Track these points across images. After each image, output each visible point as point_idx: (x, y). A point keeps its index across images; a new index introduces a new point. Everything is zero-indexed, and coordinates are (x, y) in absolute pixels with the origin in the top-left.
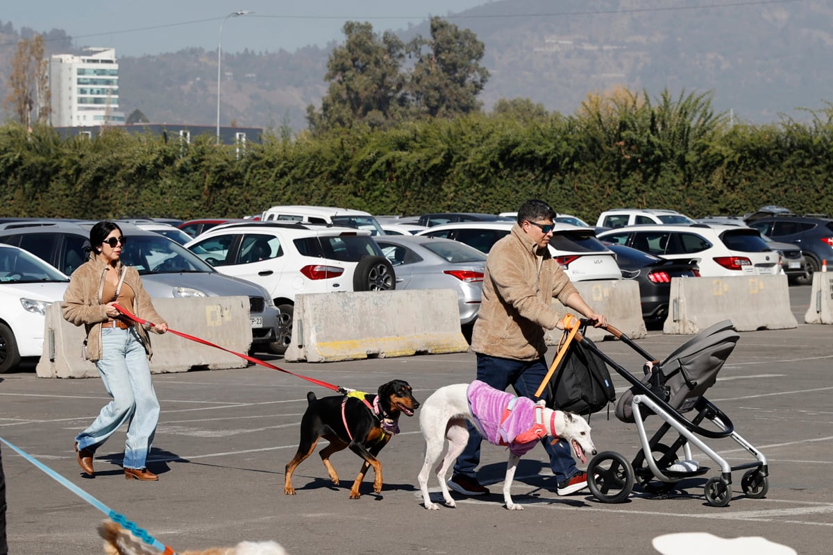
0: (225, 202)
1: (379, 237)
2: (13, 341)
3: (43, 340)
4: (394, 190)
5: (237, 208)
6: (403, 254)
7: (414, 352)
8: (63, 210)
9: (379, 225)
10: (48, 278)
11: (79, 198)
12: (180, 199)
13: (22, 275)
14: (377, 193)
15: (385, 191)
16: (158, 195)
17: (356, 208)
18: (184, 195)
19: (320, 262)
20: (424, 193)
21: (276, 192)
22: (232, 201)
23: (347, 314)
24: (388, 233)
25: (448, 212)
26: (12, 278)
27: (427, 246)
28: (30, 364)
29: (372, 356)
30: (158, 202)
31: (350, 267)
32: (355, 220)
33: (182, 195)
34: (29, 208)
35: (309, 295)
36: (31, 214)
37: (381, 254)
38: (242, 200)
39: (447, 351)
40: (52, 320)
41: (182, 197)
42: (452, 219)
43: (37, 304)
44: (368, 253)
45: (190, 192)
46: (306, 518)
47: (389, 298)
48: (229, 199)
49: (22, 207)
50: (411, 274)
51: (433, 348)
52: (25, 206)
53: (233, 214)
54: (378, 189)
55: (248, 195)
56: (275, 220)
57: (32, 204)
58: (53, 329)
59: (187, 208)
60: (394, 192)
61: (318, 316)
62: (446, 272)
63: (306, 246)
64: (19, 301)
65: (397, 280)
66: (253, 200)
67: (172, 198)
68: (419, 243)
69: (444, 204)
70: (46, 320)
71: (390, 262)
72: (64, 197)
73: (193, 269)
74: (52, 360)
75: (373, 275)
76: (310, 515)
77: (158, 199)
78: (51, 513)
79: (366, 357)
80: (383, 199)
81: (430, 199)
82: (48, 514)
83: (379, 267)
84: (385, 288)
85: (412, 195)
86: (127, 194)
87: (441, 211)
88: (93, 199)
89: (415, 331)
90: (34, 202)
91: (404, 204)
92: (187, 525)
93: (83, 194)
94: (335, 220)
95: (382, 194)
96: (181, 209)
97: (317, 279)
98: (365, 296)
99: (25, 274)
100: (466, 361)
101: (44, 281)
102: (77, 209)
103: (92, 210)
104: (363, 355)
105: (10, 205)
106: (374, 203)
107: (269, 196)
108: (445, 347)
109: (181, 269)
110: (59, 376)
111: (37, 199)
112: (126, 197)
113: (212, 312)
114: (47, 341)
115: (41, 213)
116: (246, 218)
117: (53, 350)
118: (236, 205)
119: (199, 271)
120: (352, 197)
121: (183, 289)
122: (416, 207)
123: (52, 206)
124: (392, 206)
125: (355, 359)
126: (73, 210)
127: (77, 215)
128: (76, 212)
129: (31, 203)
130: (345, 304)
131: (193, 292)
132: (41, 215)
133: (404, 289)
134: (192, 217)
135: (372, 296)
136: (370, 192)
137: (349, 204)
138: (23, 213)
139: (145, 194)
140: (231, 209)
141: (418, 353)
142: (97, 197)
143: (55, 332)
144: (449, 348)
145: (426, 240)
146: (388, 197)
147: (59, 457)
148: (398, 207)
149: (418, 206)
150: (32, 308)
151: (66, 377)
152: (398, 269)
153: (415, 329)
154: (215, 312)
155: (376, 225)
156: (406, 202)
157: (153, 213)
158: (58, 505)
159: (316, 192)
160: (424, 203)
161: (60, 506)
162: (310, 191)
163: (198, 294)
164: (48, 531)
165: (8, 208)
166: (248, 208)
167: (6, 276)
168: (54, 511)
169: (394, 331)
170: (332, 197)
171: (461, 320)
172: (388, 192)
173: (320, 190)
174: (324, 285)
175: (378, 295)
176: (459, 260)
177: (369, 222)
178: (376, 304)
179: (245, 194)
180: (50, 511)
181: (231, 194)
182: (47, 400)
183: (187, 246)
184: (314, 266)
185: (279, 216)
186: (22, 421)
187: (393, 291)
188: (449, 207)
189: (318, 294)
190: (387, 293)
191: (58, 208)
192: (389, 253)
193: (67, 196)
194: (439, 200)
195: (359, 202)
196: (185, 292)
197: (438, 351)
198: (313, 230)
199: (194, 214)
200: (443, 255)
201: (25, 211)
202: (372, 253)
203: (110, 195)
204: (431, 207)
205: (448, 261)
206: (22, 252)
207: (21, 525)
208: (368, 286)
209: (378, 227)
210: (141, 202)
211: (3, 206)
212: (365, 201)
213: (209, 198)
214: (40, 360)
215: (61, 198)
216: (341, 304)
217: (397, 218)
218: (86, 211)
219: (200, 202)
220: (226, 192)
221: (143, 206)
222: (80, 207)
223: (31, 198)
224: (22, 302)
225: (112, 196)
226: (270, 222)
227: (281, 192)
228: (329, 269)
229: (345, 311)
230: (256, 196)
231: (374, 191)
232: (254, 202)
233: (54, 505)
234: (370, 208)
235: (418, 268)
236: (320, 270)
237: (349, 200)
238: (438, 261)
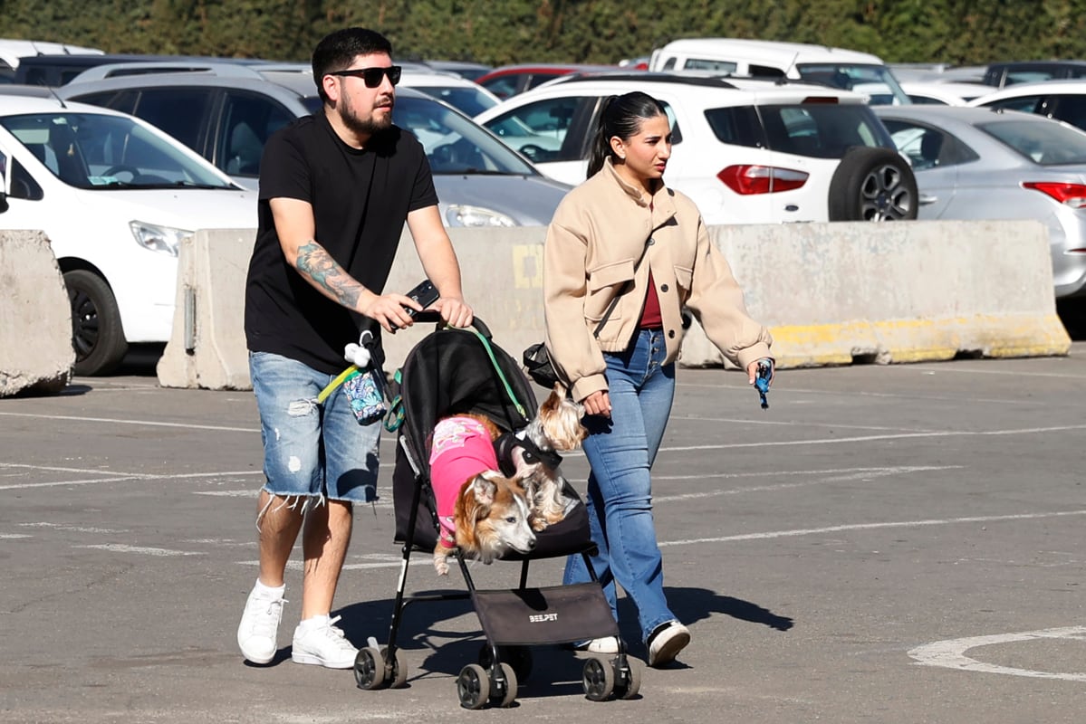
0: (585, 31)
1: (898, 108)
2: (113, 310)
3: (174, 308)
4: (942, 12)
5: (611, 43)
6: (939, 146)
7: (952, 353)
8: (250, 41)
9: (898, 83)
10: (189, 180)
11: (285, 18)
12: (492, 23)
13: (136, 174)
14: (905, 17)
15: (922, 13)
16: (447, 13)
17: (858, 48)
18: (500, 15)
19: (759, 159)
20: (1005, 18)
21: (694, 12)
22: (600, 28)
23: (812, 269)
24: (916, 99)
25: (1054, 60)
26: (113, 179)
27: (988, 128)
28: (144, 358)
29: (862, 359)
30: (447, 28)
31: (821, 171)
32: (848, 71)
33: (495, 14)
34: (180, 35)
35: (733, 227)
36: (185, 49)
37: (890, 144)
38: (620, 27)
39: (1024, 352)
40: (191, 268)
41: (495, 19)
42: (1056, 73)
43: (163, 234)
44: (861, 142)
45: (513, 9)
46: (670, 695)
47: (901, 237)
48: (593, 24)
49: (167, 35)
50: (953, 188)
51: (993, 344)
52: (173, 32)
53: (602, 57)
54: (906, 9)
55: (634, 16)
56: (678, 70)
57: (188, 28)
58: (194, 285)
59: (507, 41)
60: (941, 16)
61: (749, 272)
62: (1028, 185)
63: (731, 125)
64: (128, 226)
65: (922, 199)
66: (645, 26)
67: (475, 21)
68: (972, 122)
69: (1047, 42)
70: (181, 267)
71: (909, 161)
72: (254, 15)
73: (491, 167)
74: (191, 352)
75: (870, 188)
76: (680, 690)
77: (446, 21)
78: (142, 668)
79: (850, 360)
80: (919, 29)
81: (1018, 31)
82: (135, 669)
83: (883, 171)
84: (894, 215)
85: (980, 24)
86: (382, 10)
87: (1039, 58)
88: (313, 20)
89: (957, 308)
90: (192, 24)
91: (963, 40)
92: (418, 702)
93: (293, 9)
94: (804, 70)
95: (915, 20)
96: (493, 45)
97: (753, 193)
98: (850, 232)
99: (142, 171)
100: (1061, 375)
101: (181, 186)
102: (278, 41)
103: (309, 43)
104: (843, 356)
105: (142, 30)
106: (899, 37)
107: (677, 19)
108: (1019, 343)
109: (466, 167)
110: (204, 386)
111: (198, 18)
112: (381, 17)
113: (525, 259)
114: (182, 310)
115: (205, 47)
116: (624, 63)
117: (193, 330)
118: (609, 38)
119: (504, 171)
120: (851, 23)
121: (468, 209)
122: (986, 49)
123: (228, 33)
124: (935, 46)
125: (826, 366)
126: (270, 44)
127: (278, 52)
128: (278, 46)
129: (185, 25)
130: (808, 248)
131: (490, 217)
132: (206, 51)
133: (938, 218)
134: (515, 60)
135: (866, 233)
136: (890, 14)
137: (844, 40)
138: (169, 46)
139: (420, 12)
140: (599, 45)
141: (962, 356)
142: (322, 16)
143: (198, 293)
144: (1027, 347)
145: (989, 116)
146: (927, 25)
147: (177, 553)
148: (950, 46)
149: (992, 47)
150: (152, 241)
151: (217, 387)
152: (923, 177)
153: (957, 304)
154: (533, 258)
155: (892, 82)
156: (967, 36)
157: (435, 51)
158: (159, 650)
159: (777, 13)
160: (1003, 40)
161: (163, 655)
162: (764, 11)
163: (499, 220)
164: (129, 705)
165: (138, 35)
166: (633, 43)
167: (104, 175)
168: (148, 664)
169: (912, 307)
170: (809, 23)
171: (1057, 288)
172: (928, 15)
173: (784, 7)
174: (768, 205)
175: (879, 231)
176: (1056, 159)
177: (878, 78)
178: (875, 250)
179: (628, 13)
180: (141, 664)
181: (599, 15)
182: (171, 433)
183: (481, 119)
184: (746, 167)
185: (688, 60)
186: (110, 476)
187: (912, 223)
188: (1057, 50)
189: (750, 225)
190: (899, 226)
191: (241, 38)
192: (908, 143)
193: (260, 12)
194: (1036, 35)
195: (866, 35)
196: (473, 214)
197: (1003, 352)
198: (744, 90)
199: (519, 55)
200: (1024, 150)
201: (173, 43)
202: (870, 141)
203: (347, 13)
204: (1019, 47)
205: (1032, 160)
206: (135, 124)
207: (77, 690)
208: (858, 209)
209: (897, 88)
210: (410, 28)
211: (127, 30)
212: (881, 33)
213: (553, 21)
214: (166, 351)
215: (246, 16)
216: (799, 247)
217: (940, 69)
218: (298, 45)
219: (533, 30)
220: (588, 10)
221: (415, 35)
222: (286, 36)
223: (185, 17)
224: (132, 228)
225: (351, 14)
226: (669, 72)
227: (703, 11)
228: (778, 174)
229: (807, 261)
230: (651, 18)
231: (899, 12)
232: (645, 32)
233: (150, 651)
234: (889, 47)
235: (968, 175)
236: (759, 175)
237: (846, 32)
238: (1010, 161)
